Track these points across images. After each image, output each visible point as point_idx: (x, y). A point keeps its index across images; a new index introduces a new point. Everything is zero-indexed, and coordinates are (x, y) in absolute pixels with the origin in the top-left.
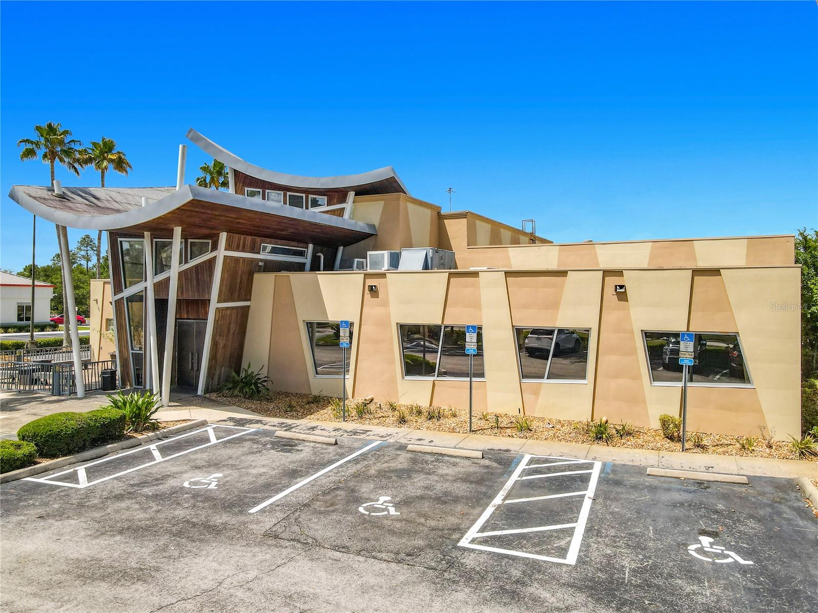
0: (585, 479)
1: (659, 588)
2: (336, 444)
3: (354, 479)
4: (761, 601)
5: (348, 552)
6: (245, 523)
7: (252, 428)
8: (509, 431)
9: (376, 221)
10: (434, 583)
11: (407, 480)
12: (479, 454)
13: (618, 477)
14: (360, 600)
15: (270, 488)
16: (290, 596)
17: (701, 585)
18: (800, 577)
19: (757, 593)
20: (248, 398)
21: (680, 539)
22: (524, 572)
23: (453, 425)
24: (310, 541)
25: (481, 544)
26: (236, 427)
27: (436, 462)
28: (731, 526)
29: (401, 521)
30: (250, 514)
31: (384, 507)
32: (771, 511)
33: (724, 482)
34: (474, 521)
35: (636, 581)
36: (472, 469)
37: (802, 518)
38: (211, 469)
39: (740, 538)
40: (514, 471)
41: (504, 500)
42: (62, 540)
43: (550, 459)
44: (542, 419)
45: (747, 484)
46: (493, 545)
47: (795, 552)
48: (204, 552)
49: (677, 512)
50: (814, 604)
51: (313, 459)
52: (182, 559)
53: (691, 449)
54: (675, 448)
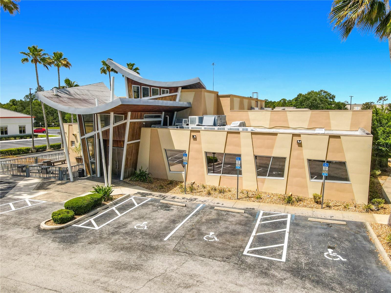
0: (285, 223)
1: (314, 271)
2: (186, 206)
3: (198, 224)
4: (349, 275)
5: (205, 257)
6: (165, 245)
7: (149, 198)
8: (252, 199)
9: (191, 101)
10: (238, 270)
11: (218, 224)
12: (243, 211)
13: (297, 222)
14: (215, 276)
15: (167, 229)
16: (191, 275)
17: (329, 269)
18: (362, 266)
19: (347, 272)
20: (142, 182)
21: (321, 250)
22: (268, 265)
23: (230, 196)
24: (190, 253)
25: (251, 254)
26: (142, 197)
27: (227, 215)
28: (339, 244)
29: (220, 243)
30: (165, 241)
31: (213, 237)
32: (354, 237)
33: (337, 224)
34: (247, 243)
35: (307, 268)
36: (241, 218)
37: (365, 241)
38: (142, 219)
39: (342, 250)
40: (257, 219)
41: (256, 233)
42: (102, 253)
43: (271, 213)
44: (265, 193)
45: (346, 225)
46: (255, 254)
47: (362, 256)
48: (155, 258)
49: (321, 238)
50: (366, 276)
51: (179, 214)
52: (148, 261)
53: (325, 207)
54: (319, 207)
